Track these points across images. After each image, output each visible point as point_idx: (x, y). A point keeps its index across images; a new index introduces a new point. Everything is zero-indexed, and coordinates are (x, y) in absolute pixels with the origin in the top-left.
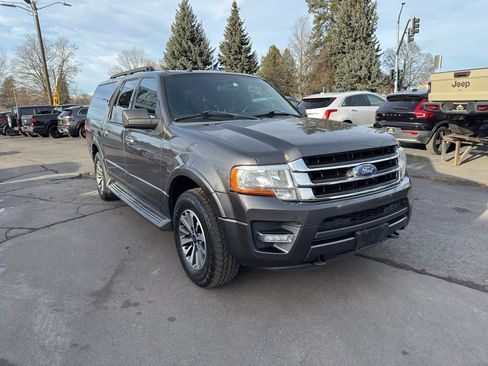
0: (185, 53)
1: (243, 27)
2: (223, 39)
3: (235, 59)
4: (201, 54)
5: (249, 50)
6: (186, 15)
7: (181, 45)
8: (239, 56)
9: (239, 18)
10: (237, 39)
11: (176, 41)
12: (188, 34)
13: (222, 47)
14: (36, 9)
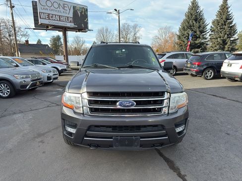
0: (190, 27)
1: (229, 9)
2: (215, 18)
3: (221, 28)
4: (199, 27)
5: (231, 23)
6: (194, 6)
7: (189, 23)
8: (224, 27)
9: (227, 5)
10: (224, 17)
11: (186, 21)
12: (194, 16)
13: (213, 22)
14: (119, 13)
